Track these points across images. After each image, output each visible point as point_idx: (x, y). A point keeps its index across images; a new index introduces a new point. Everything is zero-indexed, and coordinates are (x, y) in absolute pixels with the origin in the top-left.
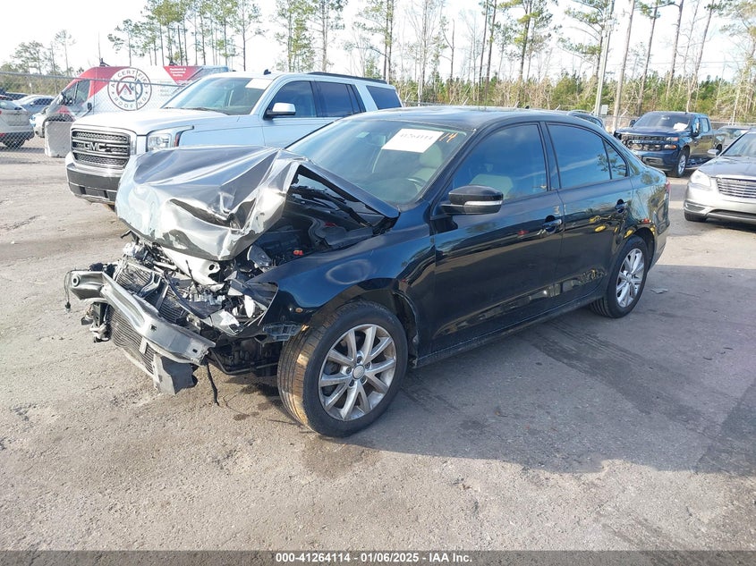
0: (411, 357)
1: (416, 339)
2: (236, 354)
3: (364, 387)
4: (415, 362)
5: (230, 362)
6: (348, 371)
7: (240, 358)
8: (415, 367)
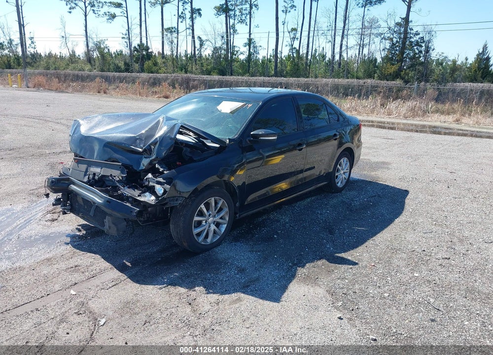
0: (236, 214)
1: (238, 204)
2: (145, 216)
3: (215, 225)
4: (238, 215)
5: (142, 219)
6: (206, 222)
7: (147, 217)
8: (237, 218)
